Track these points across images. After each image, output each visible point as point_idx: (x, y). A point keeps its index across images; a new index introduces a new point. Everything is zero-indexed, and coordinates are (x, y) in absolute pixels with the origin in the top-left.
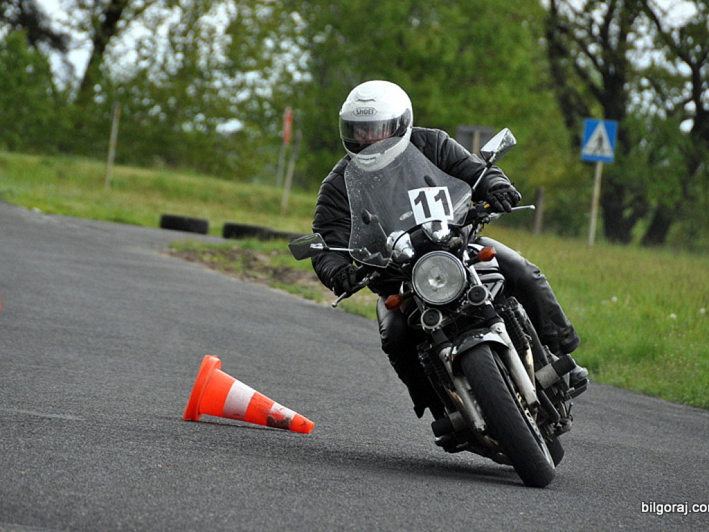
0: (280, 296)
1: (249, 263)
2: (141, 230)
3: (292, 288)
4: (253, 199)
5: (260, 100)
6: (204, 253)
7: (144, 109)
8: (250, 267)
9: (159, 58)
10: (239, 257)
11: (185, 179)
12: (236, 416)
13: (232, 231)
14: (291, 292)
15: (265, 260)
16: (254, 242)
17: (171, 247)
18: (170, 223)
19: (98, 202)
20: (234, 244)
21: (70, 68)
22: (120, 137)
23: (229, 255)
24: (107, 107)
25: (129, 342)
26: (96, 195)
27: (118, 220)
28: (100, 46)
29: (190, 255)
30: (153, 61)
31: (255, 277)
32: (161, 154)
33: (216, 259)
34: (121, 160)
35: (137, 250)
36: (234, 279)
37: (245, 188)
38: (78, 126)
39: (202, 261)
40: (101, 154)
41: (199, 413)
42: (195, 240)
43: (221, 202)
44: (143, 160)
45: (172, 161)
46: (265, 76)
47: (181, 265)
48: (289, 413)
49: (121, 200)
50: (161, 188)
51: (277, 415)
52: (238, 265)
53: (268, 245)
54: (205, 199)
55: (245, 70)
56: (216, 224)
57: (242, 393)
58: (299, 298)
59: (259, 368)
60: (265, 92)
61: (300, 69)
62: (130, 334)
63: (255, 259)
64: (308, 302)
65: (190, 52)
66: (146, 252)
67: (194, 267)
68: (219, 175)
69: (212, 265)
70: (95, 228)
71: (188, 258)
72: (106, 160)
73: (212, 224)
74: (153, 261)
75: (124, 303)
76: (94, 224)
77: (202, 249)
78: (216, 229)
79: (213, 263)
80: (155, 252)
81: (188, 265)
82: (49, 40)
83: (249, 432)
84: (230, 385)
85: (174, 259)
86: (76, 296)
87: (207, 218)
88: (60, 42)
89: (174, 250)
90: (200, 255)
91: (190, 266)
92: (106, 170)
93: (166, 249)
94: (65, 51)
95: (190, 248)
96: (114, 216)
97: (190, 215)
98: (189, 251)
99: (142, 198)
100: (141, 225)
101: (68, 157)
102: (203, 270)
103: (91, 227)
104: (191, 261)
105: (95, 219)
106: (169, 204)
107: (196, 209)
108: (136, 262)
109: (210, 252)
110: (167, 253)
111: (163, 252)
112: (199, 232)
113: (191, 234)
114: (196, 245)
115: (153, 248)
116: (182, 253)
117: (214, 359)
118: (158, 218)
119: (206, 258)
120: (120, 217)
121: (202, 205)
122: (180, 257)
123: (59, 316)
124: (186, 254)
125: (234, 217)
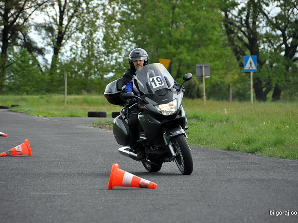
2: (82, 118)
5: (119, 64)
6: (106, 124)
7: (76, 73)
9: (79, 53)
11: (94, 97)
12: (127, 185)
17: (93, 124)
18: (91, 115)
19: (63, 110)
21: (46, 60)
22: (68, 85)
24: (62, 74)
25: (83, 162)
26: (62, 107)
27: (71, 116)
28: (56, 51)
29: (101, 126)
30: (77, 54)
32: (85, 89)
34: (69, 93)
35: (80, 127)
39: (105, 128)
40: (62, 92)
41: (113, 186)
42: (102, 120)
44: (78, 92)
45: (89, 92)
46: (120, 54)
47: (98, 130)
48: (147, 182)
49: (72, 108)
50: (86, 102)
51: (143, 183)
55: (112, 53)
56: (109, 113)
57: (128, 176)
60: (120, 60)
62: (83, 159)
65: (91, 48)
66: (84, 127)
67: (103, 130)
70: (63, 120)
71: (100, 127)
72: (64, 94)
73: (108, 113)
74: (87, 130)
75: (79, 148)
76: (63, 119)
77: (105, 123)
78: (109, 115)
79: (110, 128)
80: (88, 127)
81: (100, 130)
82: (37, 51)
83: (133, 191)
84: (123, 174)
85: (95, 128)
86: (60, 147)
87: (105, 111)
88: (41, 51)
89: (94, 125)
90: (105, 125)
91: (101, 130)
92: (65, 97)
93: (92, 125)
94: (43, 55)
95: (100, 123)
96: (70, 115)
97: (99, 111)
98: (100, 125)
99: (80, 106)
100: (81, 117)
101: (49, 94)
102: (107, 131)
103: (62, 120)
104: (102, 128)
105: (63, 117)
106: (90, 108)
107: (101, 108)
108: (81, 131)
109: (108, 124)
110: (92, 126)
111: (90, 126)
112: (103, 117)
113: (100, 118)
114: (103, 122)
115: (86, 125)
116: (98, 126)
117: (117, 165)
118: (87, 114)
119: (107, 126)
120: (73, 115)
121: (103, 106)
122: (97, 127)
123: (55, 155)
124: (99, 126)
125: (116, 109)
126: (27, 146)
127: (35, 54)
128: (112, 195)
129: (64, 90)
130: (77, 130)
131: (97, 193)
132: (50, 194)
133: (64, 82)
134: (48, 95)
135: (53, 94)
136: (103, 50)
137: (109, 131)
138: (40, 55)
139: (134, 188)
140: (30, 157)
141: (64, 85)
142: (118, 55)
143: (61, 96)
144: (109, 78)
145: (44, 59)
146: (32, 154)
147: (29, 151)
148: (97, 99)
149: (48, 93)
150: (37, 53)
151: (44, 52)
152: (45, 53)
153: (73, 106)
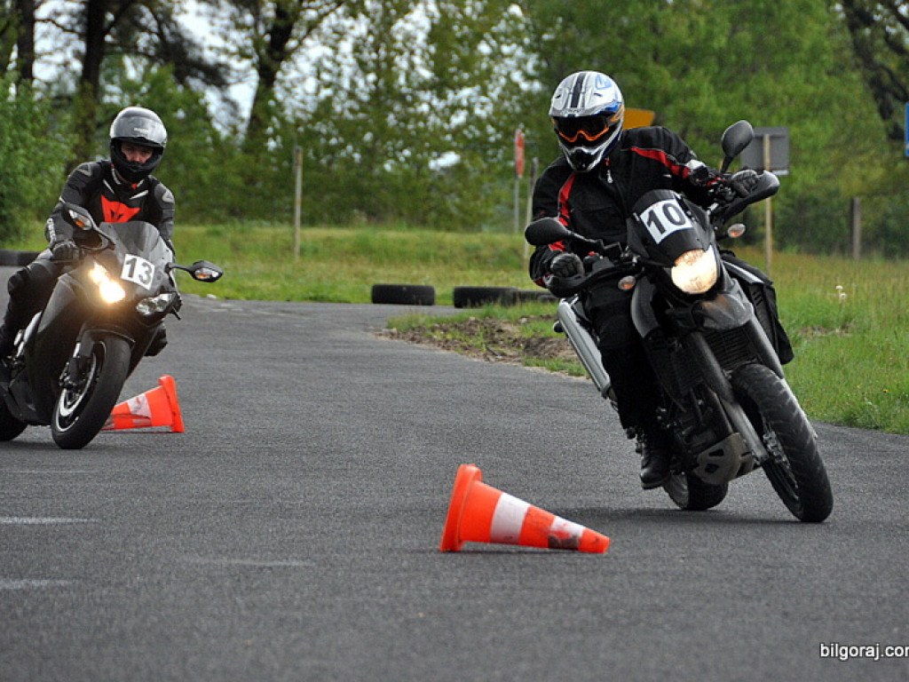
0: (539, 376)
1: (493, 336)
2: (350, 307)
3: (552, 363)
4: (485, 252)
5: (480, 122)
6: (433, 330)
7: (333, 152)
8: (494, 342)
9: (346, 84)
10: (478, 330)
12: (507, 540)
13: (464, 297)
14: (554, 370)
15: (513, 331)
16: (496, 309)
17: (389, 327)
18: (384, 295)
19: (288, 278)
20: (471, 314)
21: (234, 106)
22: (304, 191)
23: (466, 328)
24: (285, 153)
25: (355, 456)
26: (286, 268)
27: (315, 299)
28: (267, 77)
29: (415, 333)
30: (338, 89)
31: (503, 355)
32: (361, 206)
33: (449, 337)
34: (309, 221)
35: (346, 335)
36: (475, 359)
37: (473, 239)
38: (250, 181)
39: (431, 340)
40: (285, 215)
41: (460, 541)
42: (420, 313)
43: (446, 261)
44: (339, 217)
45: (375, 215)
47: (404, 347)
48: (576, 529)
49: (317, 271)
50: (364, 250)
51: (560, 533)
52: (479, 340)
53: (514, 311)
54: (425, 260)
55: (456, 87)
56: (444, 290)
57: (512, 508)
58: (564, 376)
60: (484, 112)
61: (527, 77)
62: (354, 445)
63: (501, 331)
64: (575, 379)
65: (385, 70)
66: (359, 336)
67: (423, 349)
68: (437, 226)
69: (446, 345)
70: (289, 312)
71: (413, 339)
72: (291, 222)
73: (438, 291)
74: (369, 347)
75: (340, 406)
76: (289, 306)
77: (429, 325)
78: (443, 297)
79: (447, 341)
80: (370, 336)
81: (414, 348)
82: (201, 74)
83: (528, 559)
84: (495, 500)
85: (396, 341)
86: (279, 402)
87: (431, 283)
88: (216, 76)
89: (394, 330)
90: (430, 333)
91: (417, 348)
92: (293, 235)
93: (384, 330)
94: (223, 87)
95: (414, 325)
96: (312, 295)
97: (408, 283)
98: (413, 329)
99: (346, 266)
100: (347, 302)
101: (242, 223)
102: (436, 353)
103: (284, 312)
104: (418, 342)
105: (288, 301)
106: (381, 271)
107: (415, 272)
108: (349, 351)
109: (441, 328)
110: (386, 335)
111: (380, 335)
112: (423, 304)
113: (413, 308)
114: (422, 320)
115: (366, 330)
116: (405, 333)
117: (473, 469)
118: (368, 290)
119: (437, 336)
120: (320, 294)
121: (422, 267)
122: (403, 338)
123: (260, 431)
124: (410, 334)
125: (465, 278)
126: (168, 397)
127: (196, 83)
128: (456, 573)
129: (292, 211)
130: (335, 347)
131: (405, 564)
132: (248, 562)
133: (293, 181)
134: (238, 226)
135: (254, 222)
136: (427, 74)
137: (444, 352)
138: (214, 87)
139: (530, 549)
140: (177, 436)
141: (292, 192)
142: (475, 94)
143: (282, 230)
144: (445, 170)
145: (225, 100)
146: (183, 425)
147: (174, 414)
148: (404, 243)
149: (236, 220)
150: (204, 80)
151: (225, 77)
152: (230, 80)
153: (323, 265)
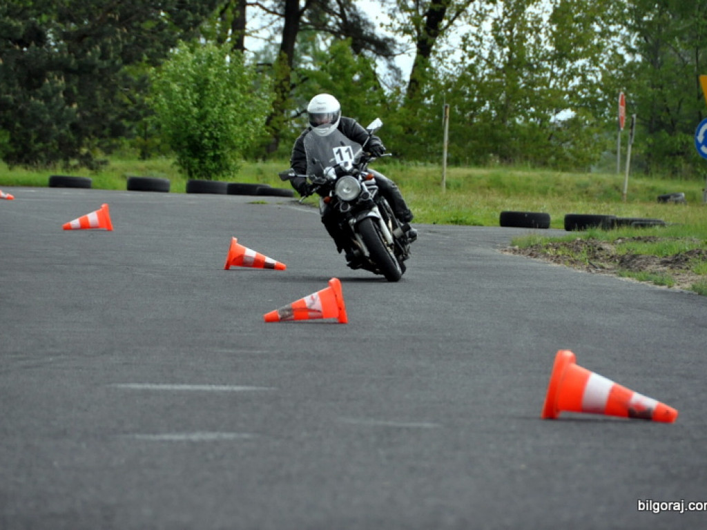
0: (630, 284)
1: (595, 253)
2: (483, 229)
3: (641, 275)
4: (592, 189)
5: (592, 86)
6: (547, 247)
7: (474, 107)
8: (596, 258)
9: (486, 54)
10: (583, 248)
11: (520, 174)
12: (595, 410)
13: (573, 222)
14: (641, 280)
15: (611, 249)
16: (598, 231)
17: (513, 245)
18: (510, 220)
19: (435, 205)
20: (577, 235)
21: (398, 72)
22: (451, 139)
23: (573, 246)
24: (437, 109)
25: (480, 344)
26: (433, 198)
27: (456, 222)
28: (424, 49)
29: (533, 250)
30: (480, 57)
31: (602, 267)
32: (495, 151)
33: (560, 253)
34: (455, 162)
35: (478, 250)
36: (580, 271)
37: (583, 178)
38: (410, 131)
39: (546, 255)
40: (435, 157)
41: (558, 411)
42: (537, 234)
43: (560, 194)
44: (478, 159)
45: (506, 158)
46: (595, 62)
47: (524, 261)
48: (650, 403)
49: (458, 200)
50: (497, 185)
51: (638, 406)
52: (583, 256)
53: (612, 233)
54: (544, 193)
55: (574, 58)
56: (557, 217)
57: (599, 386)
58: (650, 285)
59: (615, 359)
60: (595, 77)
61: (630, 51)
62: (479, 336)
63: (600, 249)
64: (658, 287)
65: (516, 44)
66: (489, 251)
67: (539, 262)
68: (555, 167)
69: (557, 259)
70: (434, 232)
71: (531, 255)
72: (440, 164)
73: (553, 218)
74: (496, 260)
75: (471, 306)
76: (434, 228)
77: (544, 244)
78: (557, 222)
79: (558, 256)
80: (498, 251)
81: (532, 262)
82: (373, 47)
83: (611, 426)
84: (584, 380)
85: (518, 256)
86: (423, 302)
87: (547, 211)
88: (384, 48)
89: (517, 247)
90: (545, 250)
91: (535, 262)
92: (442, 172)
93: (509, 247)
94: (390, 57)
95: (532, 244)
96: (453, 219)
97: (529, 211)
98: (532, 247)
99: (480, 197)
100: (481, 225)
101: (402, 164)
102: (549, 265)
103: (430, 232)
104: (536, 257)
105: (434, 223)
106: (507, 201)
107: (535, 203)
108: (480, 263)
109: (553, 246)
110: (510, 251)
111: (506, 251)
112: (540, 227)
113: (532, 230)
114: (538, 240)
115: (495, 247)
116: (525, 250)
117: (568, 354)
118: (498, 216)
119: (550, 252)
120: (460, 219)
121: (541, 199)
122: (523, 254)
123: (407, 323)
124: (529, 251)
125: (575, 207)
126: (336, 296)
127: (369, 53)
128: (553, 436)
129: (441, 154)
130: (469, 260)
131: (513, 427)
132: (390, 423)
133: (443, 132)
134: (399, 165)
135: (411, 163)
136: (550, 48)
137: (555, 265)
138: (382, 57)
139: (614, 418)
140: (342, 326)
141: (441, 139)
142: (588, 64)
143: (433, 169)
144: (564, 123)
145: (391, 67)
146: (346, 318)
147: (340, 309)
148: (529, 180)
149: (398, 161)
150: (374, 52)
151: (391, 49)
152: (396, 52)
153: (463, 196)
